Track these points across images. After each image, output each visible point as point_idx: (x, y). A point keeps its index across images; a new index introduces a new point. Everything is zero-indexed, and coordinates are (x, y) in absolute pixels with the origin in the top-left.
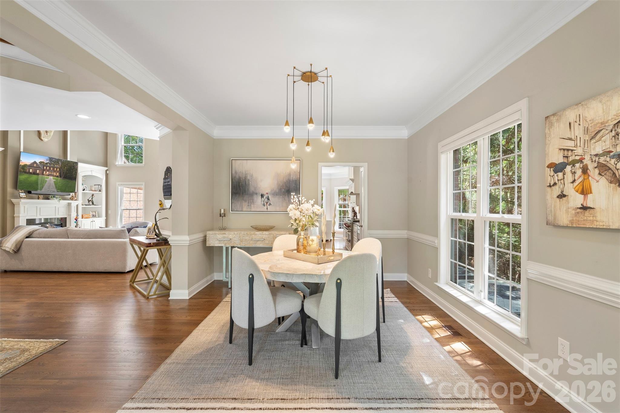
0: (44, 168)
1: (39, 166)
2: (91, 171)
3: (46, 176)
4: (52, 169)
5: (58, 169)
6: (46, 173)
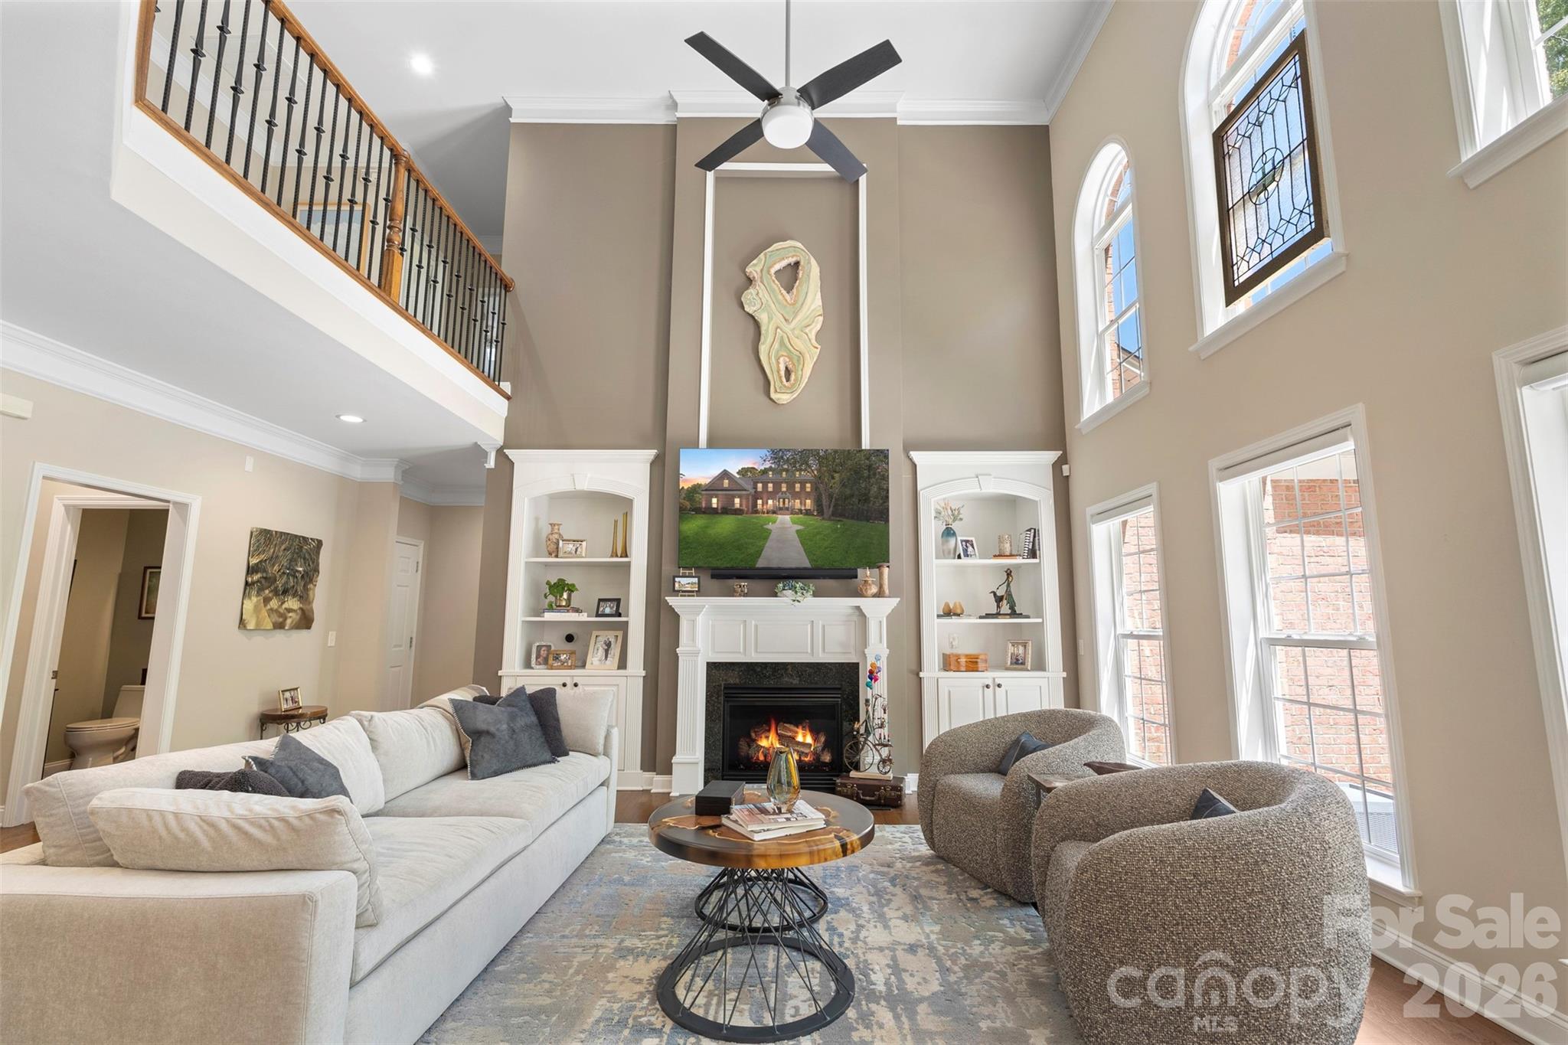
0: (755, 488)
1: (739, 484)
2: (977, 477)
3: (766, 515)
4: (784, 489)
5: (808, 485)
6: (765, 507)
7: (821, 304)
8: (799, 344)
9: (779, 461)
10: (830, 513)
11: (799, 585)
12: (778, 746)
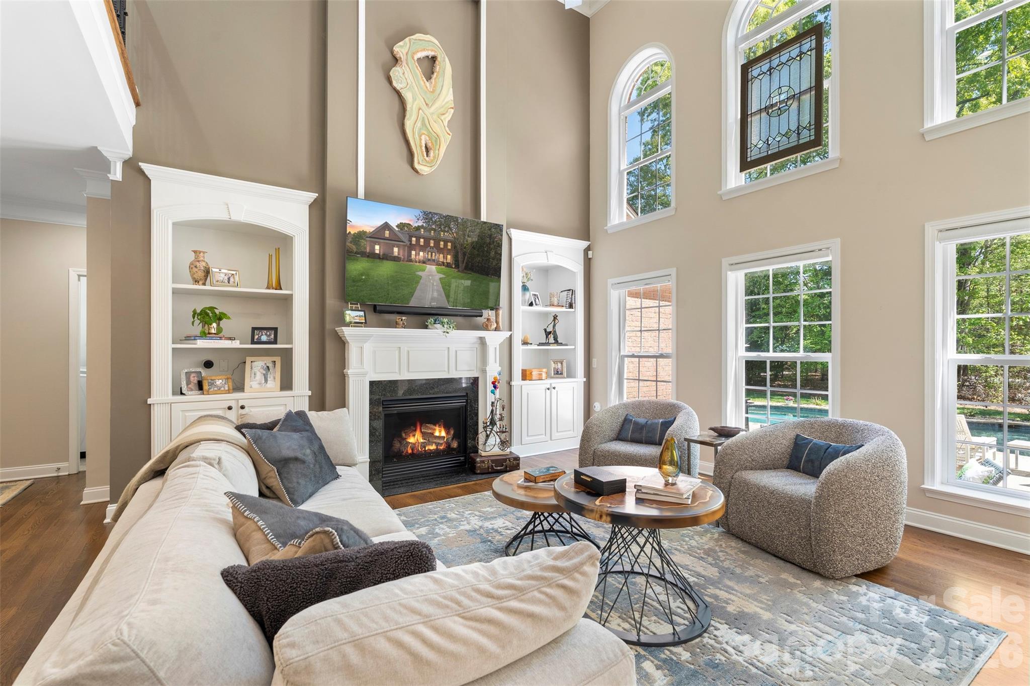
0: (411, 241)
2: (546, 252)
3: (418, 264)
4: (432, 245)
5: (449, 244)
6: (417, 257)
7: (452, 99)
8: (437, 128)
9: (429, 222)
10: (464, 267)
11: (445, 320)
12: (422, 441)
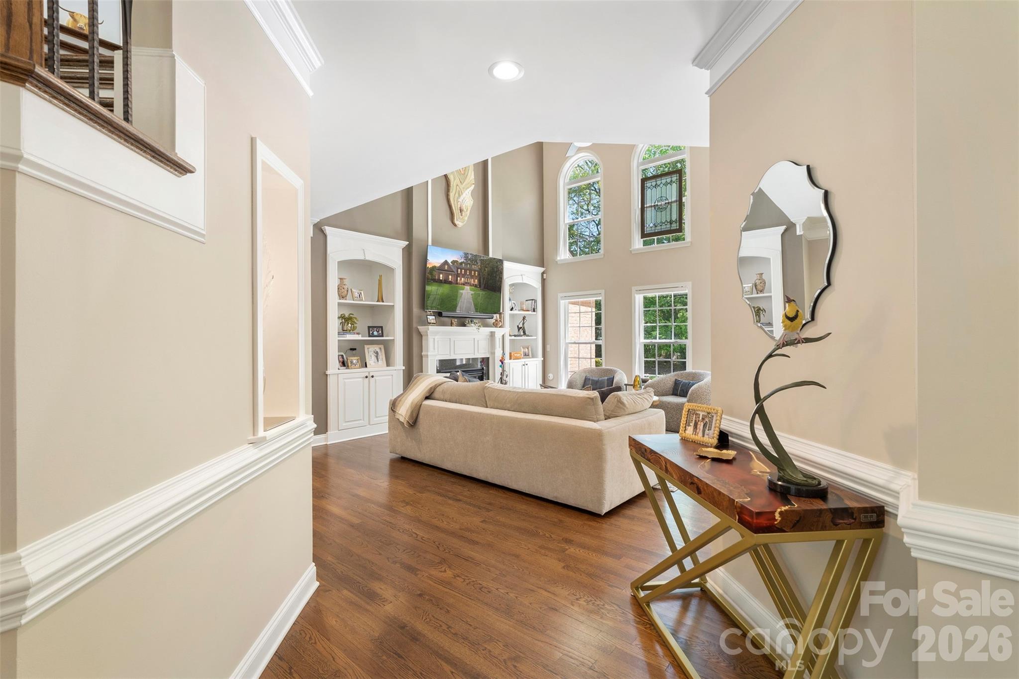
0: (458, 271)
1: (452, 270)
2: (522, 275)
3: (460, 286)
4: (468, 273)
5: (477, 273)
7: (474, 178)
9: (467, 259)
10: (483, 287)
11: (475, 321)
